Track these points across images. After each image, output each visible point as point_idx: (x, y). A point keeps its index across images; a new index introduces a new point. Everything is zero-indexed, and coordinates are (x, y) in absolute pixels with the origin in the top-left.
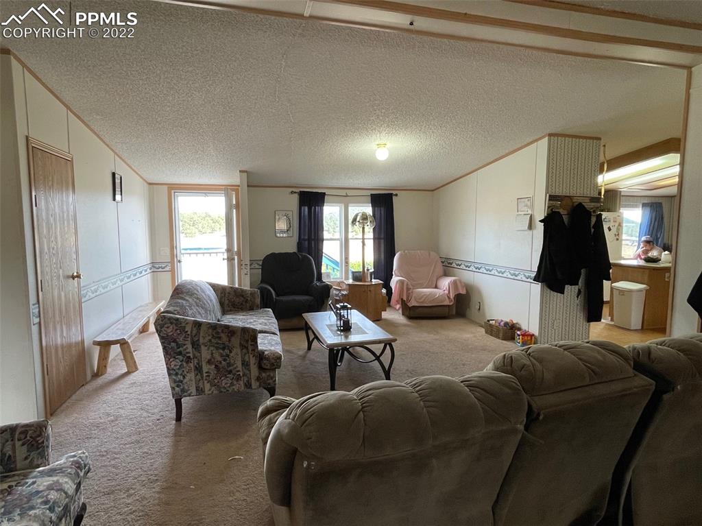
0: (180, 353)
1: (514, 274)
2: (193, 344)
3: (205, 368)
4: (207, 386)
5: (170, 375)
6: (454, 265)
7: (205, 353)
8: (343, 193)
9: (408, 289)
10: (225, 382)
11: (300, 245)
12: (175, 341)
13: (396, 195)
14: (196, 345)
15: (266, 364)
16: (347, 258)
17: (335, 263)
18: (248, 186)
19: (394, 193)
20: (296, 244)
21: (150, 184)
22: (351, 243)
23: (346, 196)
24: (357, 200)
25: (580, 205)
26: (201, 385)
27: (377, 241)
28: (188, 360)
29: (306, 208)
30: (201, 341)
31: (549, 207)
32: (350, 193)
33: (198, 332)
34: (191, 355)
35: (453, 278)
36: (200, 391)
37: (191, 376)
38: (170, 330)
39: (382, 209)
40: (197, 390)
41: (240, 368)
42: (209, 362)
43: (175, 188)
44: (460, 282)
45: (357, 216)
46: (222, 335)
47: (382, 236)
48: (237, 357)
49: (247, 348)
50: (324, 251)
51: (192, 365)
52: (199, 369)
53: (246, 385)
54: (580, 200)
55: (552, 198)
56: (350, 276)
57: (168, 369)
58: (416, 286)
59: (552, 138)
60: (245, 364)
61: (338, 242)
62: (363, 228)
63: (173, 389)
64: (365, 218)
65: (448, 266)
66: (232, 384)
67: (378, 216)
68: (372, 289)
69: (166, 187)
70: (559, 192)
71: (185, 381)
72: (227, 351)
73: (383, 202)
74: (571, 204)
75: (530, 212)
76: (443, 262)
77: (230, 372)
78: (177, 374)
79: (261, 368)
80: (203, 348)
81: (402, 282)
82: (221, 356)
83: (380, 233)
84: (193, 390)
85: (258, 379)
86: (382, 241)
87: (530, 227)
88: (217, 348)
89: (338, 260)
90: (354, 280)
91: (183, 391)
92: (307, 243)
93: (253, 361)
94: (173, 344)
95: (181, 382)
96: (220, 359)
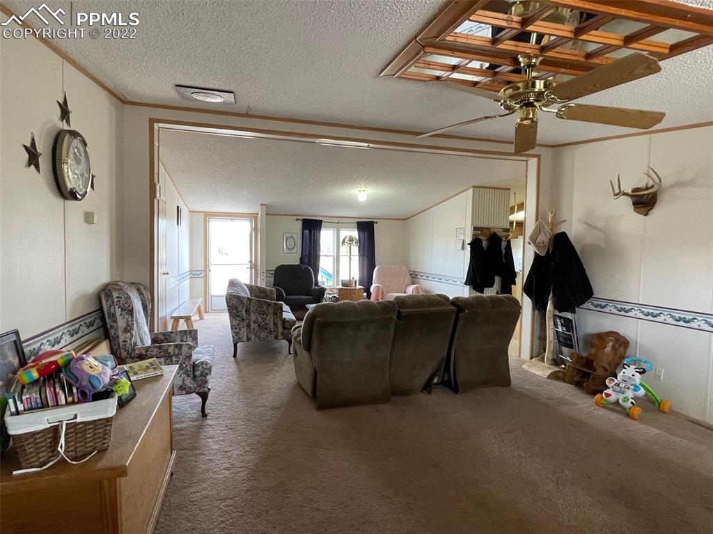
0: (238, 316)
1: (454, 281)
2: (246, 311)
3: (252, 326)
4: (253, 337)
5: (232, 328)
6: (419, 276)
7: (253, 317)
8: (336, 220)
9: (383, 293)
10: (263, 335)
11: (301, 259)
12: (236, 309)
13: (377, 223)
14: (248, 311)
15: (287, 326)
16: (338, 270)
17: (329, 275)
18: (267, 214)
19: (375, 221)
20: (299, 259)
21: (191, 212)
22: (341, 259)
23: (338, 223)
24: (347, 226)
25: (495, 234)
26: (249, 335)
27: (361, 258)
28: (243, 320)
29: (308, 231)
30: (252, 309)
31: (473, 235)
32: (341, 220)
33: (250, 304)
34: (245, 318)
35: (416, 285)
36: (249, 339)
37: (244, 330)
38: (234, 302)
39: (366, 233)
40: (247, 339)
41: (272, 326)
42: (255, 322)
43: (209, 215)
44: (421, 288)
45: (345, 238)
46: (264, 306)
47: (366, 254)
48: (270, 319)
49: (276, 314)
50: (320, 265)
51: (244, 323)
52: (248, 326)
53: (275, 337)
54: (495, 231)
55: (475, 229)
56: (340, 284)
57: (231, 325)
58: (388, 292)
59: (475, 189)
60: (275, 324)
61: (332, 258)
62: (350, 248)
63: (233, 337)
64: (351, 239)
65: (414, 277)
66: (267, 336)
67: (362, 239)
68: (356, 292)
69: (203, 214)
70: (480, 225)
71: (241, 333)
72: (265, 316)
73: (366, 227)
74: (488, 233)
75: (463, 238)
76: (411, 275)
77: (266, 329)
78: (236, 328)
79: (284, 328)
80: (252, 314)
81: (378, 287)
82: (262, 319)
83: (364, 252)
84: (245, 338)
85: (282, 334)
86: (365, 258)
87: (463, 248)
88: (260, 314)
89: (331, 273)
90: (342, 285)
91: (239, 338)
92: (307, 258)
93: (279, 323)
94: (235, 311)
95: (238, 333)
96: (261, 320)
